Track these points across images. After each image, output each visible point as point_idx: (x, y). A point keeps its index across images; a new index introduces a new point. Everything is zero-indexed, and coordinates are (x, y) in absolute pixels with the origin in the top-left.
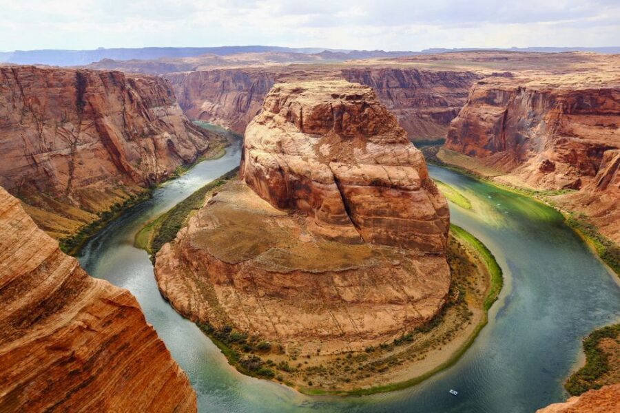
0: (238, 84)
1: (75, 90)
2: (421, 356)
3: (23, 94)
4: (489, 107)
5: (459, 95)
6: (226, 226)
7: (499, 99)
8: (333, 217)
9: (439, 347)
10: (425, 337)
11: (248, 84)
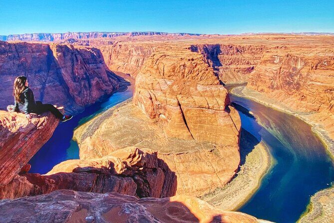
0: (137, 52)
1: (47, 54)
2: (219, 203)
3: (19, 56)
4: (271, 65)
5: (256, 59)
6: (121, 128)
7: (277, 61)
8: (177, 125)
9: (230, 199)
10: (222, 193)
11: (142, 52)
